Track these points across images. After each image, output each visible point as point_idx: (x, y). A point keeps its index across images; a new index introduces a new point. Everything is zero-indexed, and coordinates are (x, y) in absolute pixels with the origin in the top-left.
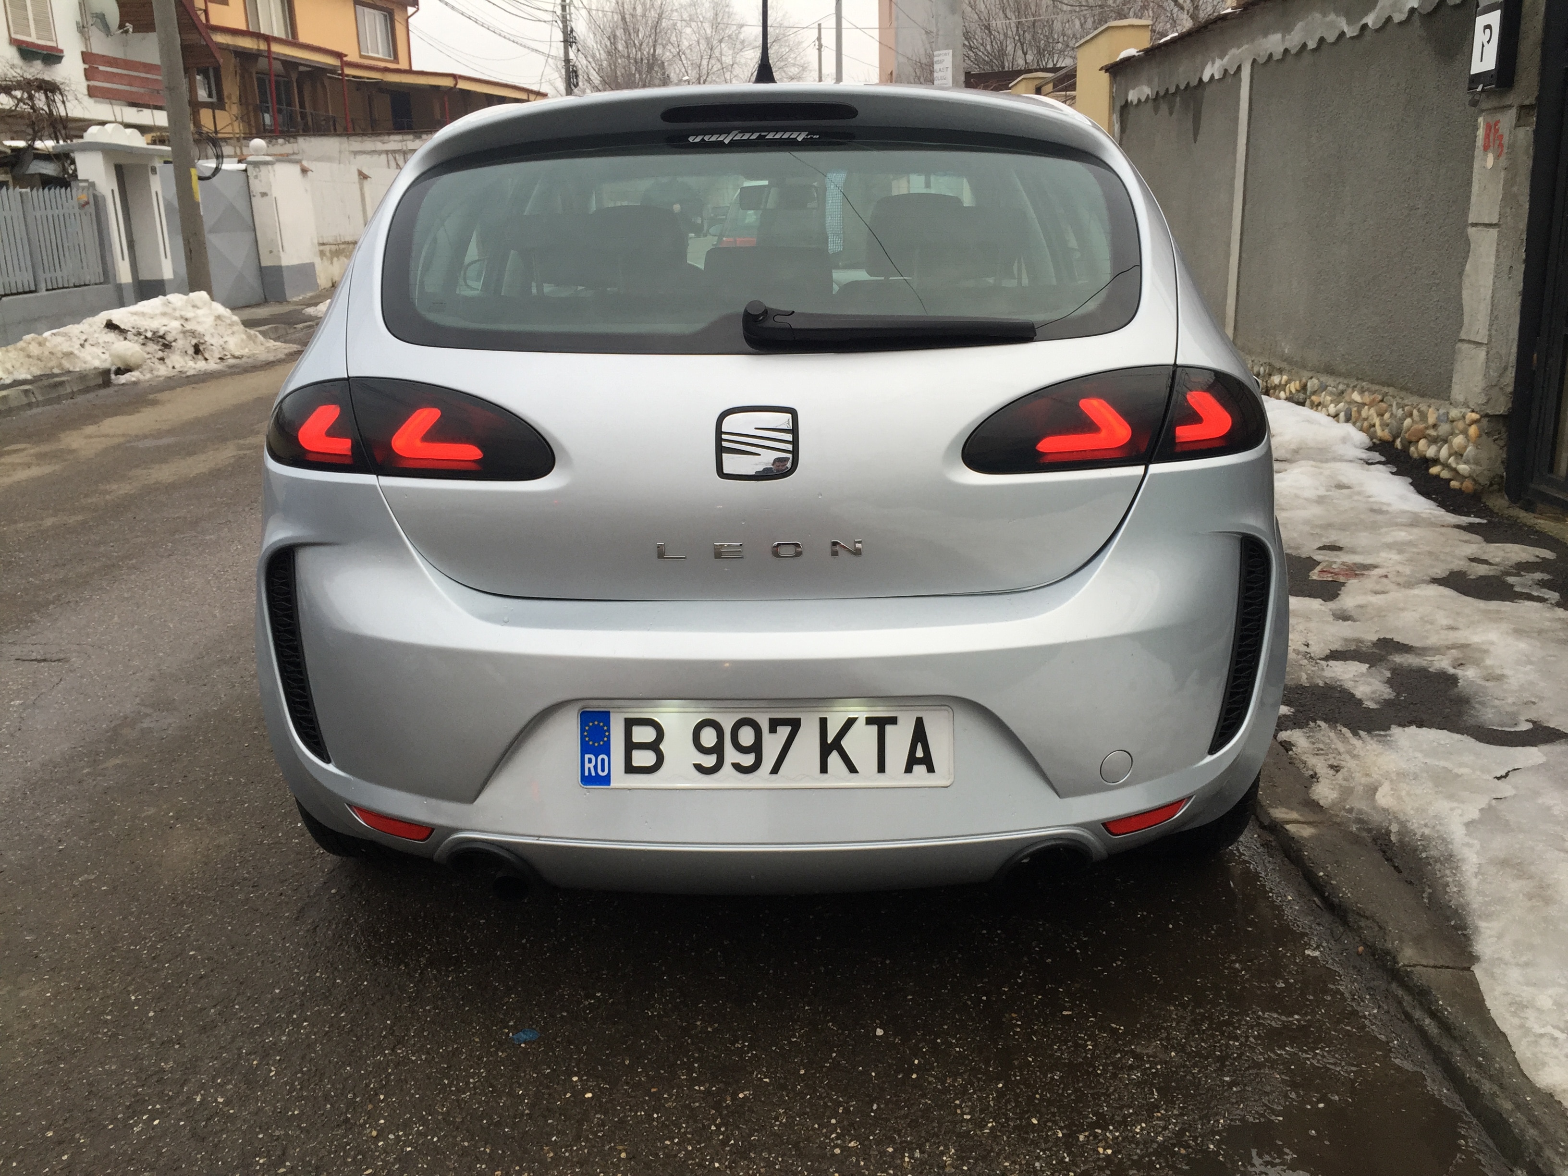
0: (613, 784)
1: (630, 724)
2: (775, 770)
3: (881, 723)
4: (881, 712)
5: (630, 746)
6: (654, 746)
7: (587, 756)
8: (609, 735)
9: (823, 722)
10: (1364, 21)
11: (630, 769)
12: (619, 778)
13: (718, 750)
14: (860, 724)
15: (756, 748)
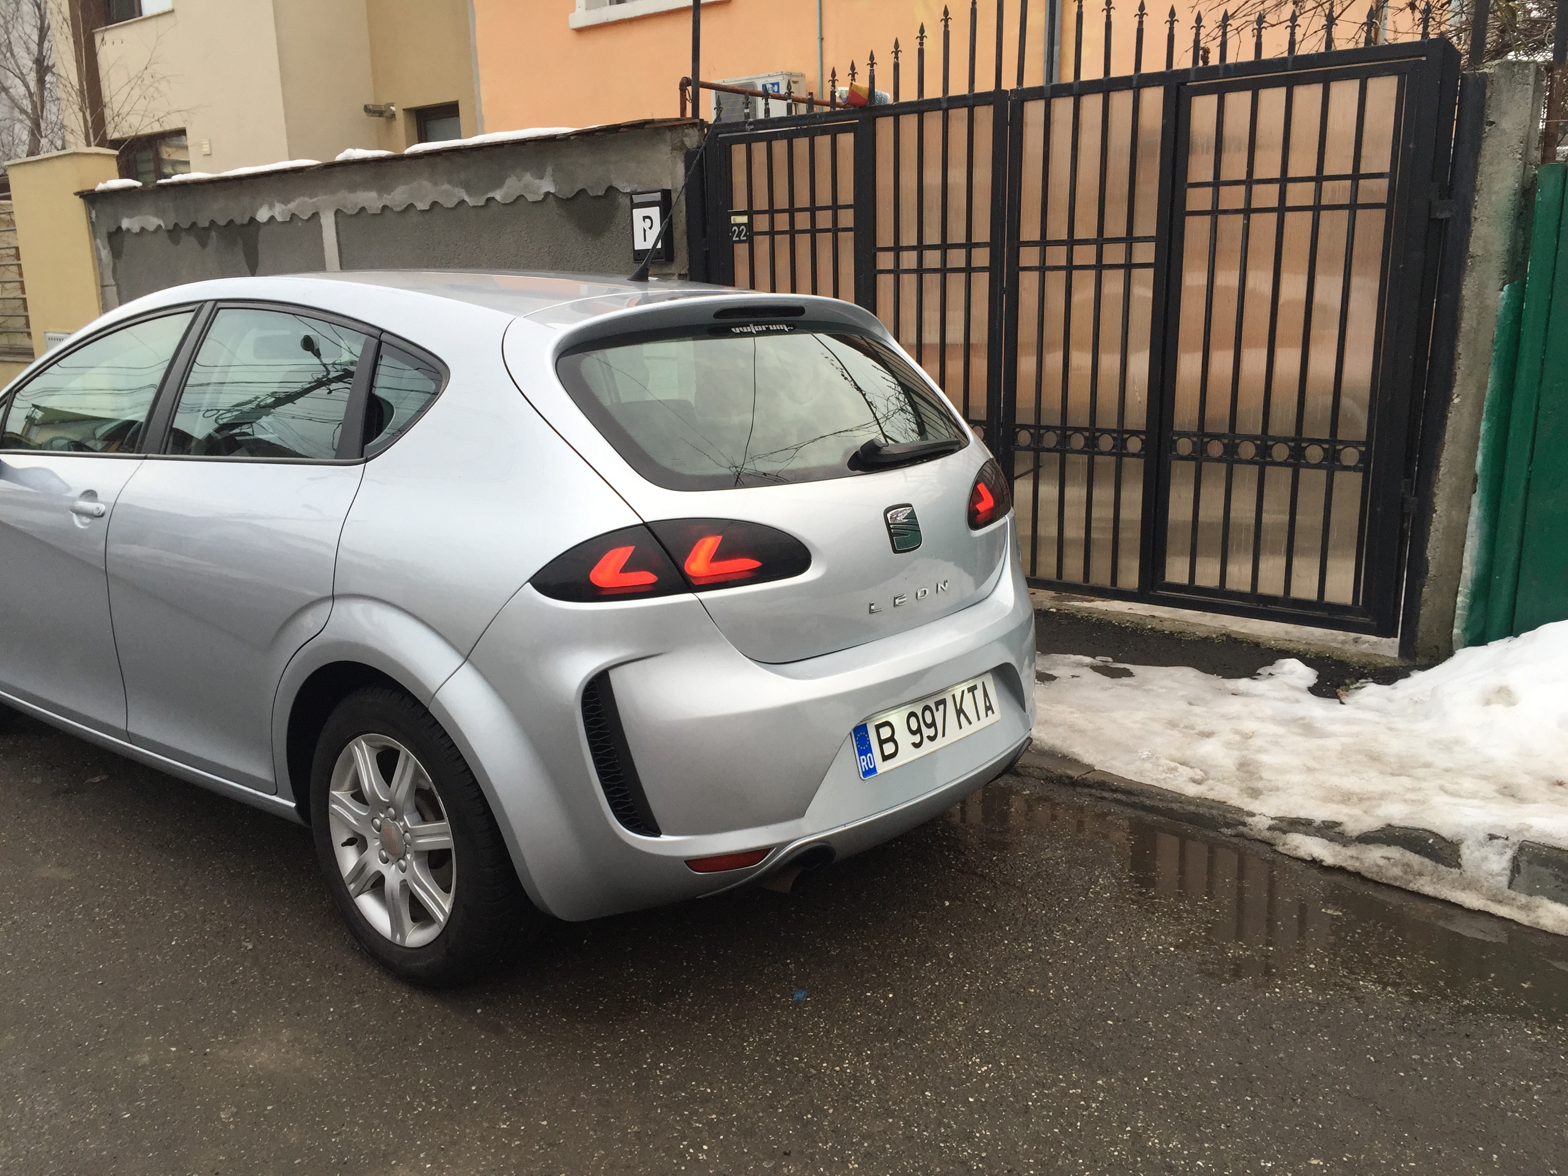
0: (879, 771)
1: (878, 727)
2: (944, 735)
3: (972, 689)
4: (971, 684)
5: (882, 742)
6: (892, 739)
7: (862, 758)
8: (869, 741)
9: (954, 696)
10: (490, 195)
11: (885, 758)
12: (882, 767)
13: (919, 731)
14: (966, 692)
15: (933, 724)
